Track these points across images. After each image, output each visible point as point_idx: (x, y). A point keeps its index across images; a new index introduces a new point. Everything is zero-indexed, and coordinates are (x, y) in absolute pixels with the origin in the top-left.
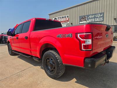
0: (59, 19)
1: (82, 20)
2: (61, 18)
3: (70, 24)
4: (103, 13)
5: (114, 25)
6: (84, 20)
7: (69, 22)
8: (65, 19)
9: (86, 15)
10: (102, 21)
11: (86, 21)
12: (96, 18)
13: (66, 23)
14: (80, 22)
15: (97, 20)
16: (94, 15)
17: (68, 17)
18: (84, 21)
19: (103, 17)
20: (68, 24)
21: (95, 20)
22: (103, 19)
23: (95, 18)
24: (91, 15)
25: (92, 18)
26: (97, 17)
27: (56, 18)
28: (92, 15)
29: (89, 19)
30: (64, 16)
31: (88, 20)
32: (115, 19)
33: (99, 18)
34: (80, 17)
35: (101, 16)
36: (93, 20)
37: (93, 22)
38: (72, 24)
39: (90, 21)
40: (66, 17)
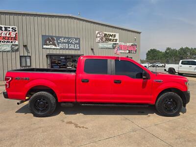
1: (48, 42)
3: (21, 46)
4: (79, 39)
6: (51, 43)
7: (17, 42)
8: (4, 32)
9: (54, 35)
10: (78, 50)
11: (56, 46)
13: (8, 42)
14: (45, 46)
15: (72, 47)
16: (67, 38)
17: (15, 31)
18: (51, 44)
19: (79, 44)
21: (69, 46)
22: (79, 46)
23: (68, 43)
24: (62, 37)
25: (64, 43)
26: (72, 43)
28: (64, 38)
29: (60, 43)
30: (3, 26)
31: (58, 45)
32: (92, 49)
33: (74, 44)
35: (77, 42)
36: (67, 46)
37: (67, 49)
38: (25, 46)
39: (61, 46)
40: (11, 29)
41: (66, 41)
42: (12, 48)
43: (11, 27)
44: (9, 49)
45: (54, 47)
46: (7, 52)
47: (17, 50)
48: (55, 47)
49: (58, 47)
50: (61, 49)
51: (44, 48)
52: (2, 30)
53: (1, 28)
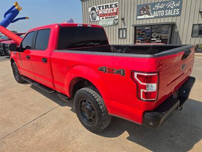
0: (100, 9)
1: (142, 12)
2: (104, 7)
3: (120, 20)
5: (198, 24)
6: (145, 12)
7: (117, 16)
8: (110, 9)
9: (149, 2)
10: (178, 16)
11: (149, 15)
12: (168, 9)
13: (112, 17)
14: (139, 17)
15: (170, 13)
16: (164, 3)
17: (117, 6)
18: (145, 14)
19: (180, 7)
20: (117, 19)
21: (165, 13)
22: (180, 11)
23: (165, 8)
24: (158, 3)
25: (159, 9)
26: (170, 8)
27: (95, 7)
28: (161, 3)
29: (155, 10)
30: (109, 4)
31: (153, 13)
32: (201, 12)
33: (173, 9)
34: (138, 6)
35: (178, 5)
36: (162, 13)
37: (162, 17)
38: (123, 19)
39: (156, 14)
40: (114, 6)
41: (162, 6)
42: (114, 22)
43: (114, 4)
44: (111, 23)
45: (147, 16)
46: (111, 26)
47: (117, 24)
48: (149, 17)
49: (152, 16)
50: (155, 18)
51: (138, 19)
52: (108, 8)
53: (108, 6)
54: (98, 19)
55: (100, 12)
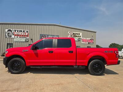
0: (15, 31)
1: (42, 38)
2: (19, 31)
3: (30, 40)
4: (59, 36)
7: (28, 37)
9: (46, 34)
13: (24, 37)
16: (52, 35)
17: (28, 32)
20: (28, 39)
24: (50, 35)
27: (12, 30)
34: (40, 34)
38: (32, 39)
40: (26, 32)
41: (52, 37)
42: (26, 40)
44: (24, 40)
46: (23, 42)
47: (28, 41)
52: (22, 32)
53: (22, 31)
54: (13, 36)
55: (15, 33)
